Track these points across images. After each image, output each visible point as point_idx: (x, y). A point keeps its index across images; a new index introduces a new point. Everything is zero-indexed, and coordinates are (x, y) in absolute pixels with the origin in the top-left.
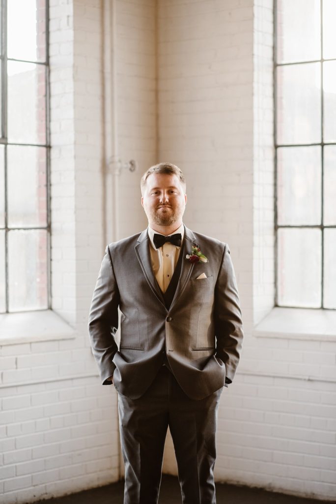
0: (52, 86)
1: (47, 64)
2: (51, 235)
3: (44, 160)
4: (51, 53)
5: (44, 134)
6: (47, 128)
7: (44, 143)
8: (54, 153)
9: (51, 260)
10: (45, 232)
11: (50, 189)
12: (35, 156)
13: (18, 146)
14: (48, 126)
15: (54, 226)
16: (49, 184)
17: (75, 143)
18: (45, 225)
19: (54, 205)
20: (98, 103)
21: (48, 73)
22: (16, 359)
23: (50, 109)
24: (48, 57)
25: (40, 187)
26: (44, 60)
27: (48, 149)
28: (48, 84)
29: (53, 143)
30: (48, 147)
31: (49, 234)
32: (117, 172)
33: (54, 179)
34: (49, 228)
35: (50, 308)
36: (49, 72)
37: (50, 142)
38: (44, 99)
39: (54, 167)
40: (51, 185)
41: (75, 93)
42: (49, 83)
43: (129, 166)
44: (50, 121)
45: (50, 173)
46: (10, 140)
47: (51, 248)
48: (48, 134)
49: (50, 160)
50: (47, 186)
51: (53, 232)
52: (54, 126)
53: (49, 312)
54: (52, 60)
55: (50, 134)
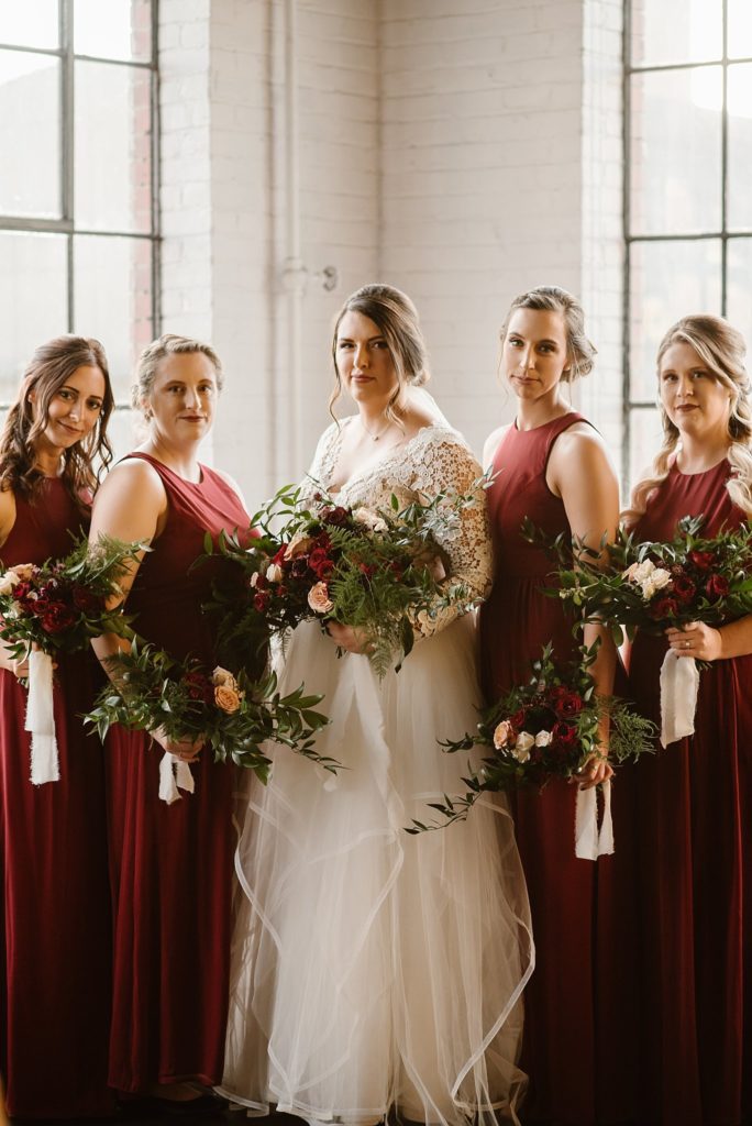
0: (164, 112)
1: (154, 66)
3: (147, 266)
4: (163, 43)
5: (147, 213)
6: (153, 200)
7: (147, 230)
8: (168, 252)
11: (160, 326)
12: (127, 257)
13: (94, 237)
14: (156, 196)
16: (157, 315)
17: (213, 231)
21: (157, 85)
23: (160, 160)
24: (156, 52)
25: (137, 321)
26: (147, 58)
27: (156, 242)
28: (156, 107)
29: (168, 229)
30: (156, 239)
32: (298, 293)
33: (168, 304)
36: (159, 84)
37: (160, 230)
38: (148, 138)
39: (167, 281)
40: (161, 318)
41: (212, 129)
42: (159, 107)
43: (324, 279)
44: (160, 186)
45: (161, 292)
46: (79, 225)
48: (156, 211)
49: (160, 267)
50: (153, 319)
52: (168, 196)
54: (164, 59)
55: (160, 212)
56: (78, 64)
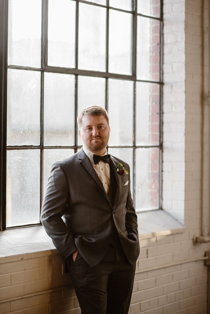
0: (165, 36)
1: (161, 19)
2: (162, 152)
3: (158, 94)
4: (165, 11)
5: (158, 74)
6: (160, 69)
7: (157, 80)
8: (166, 89)
9: (162, 171)
10: (158, 149)
11: (163, 116)
14: (161, 68)
15: (165, 144)
16: (161, 112)
18: (158, 144)
19: (165, 128)
20: (199, 51)
21: (162, 27)
22: (147, 250)
23: (163, 54)
24: (162, 14)
25: (153, 115)
26: (158, 16)
27: (161, 85)
28: (162, 35)
29: (166, 79)
30: (161, 83)
31: (161, 151)
33: (166, 108)
34: (161, 146)
35: (161, 208)
36: (163, 25)
37: (163, 80)
38: (159, 46)
40: (163, 113)
41: (186, 43)
42: (163, 34)
44: (163, 64)
45: (163, 103)
47: (162, 162)
48: (161, 73)
49: (163, 94)
51: (165, 150)
52: (166, 68)
53: (160, 211)
54: (165, 16)
55: (163, 73)
56: (138, 17)
